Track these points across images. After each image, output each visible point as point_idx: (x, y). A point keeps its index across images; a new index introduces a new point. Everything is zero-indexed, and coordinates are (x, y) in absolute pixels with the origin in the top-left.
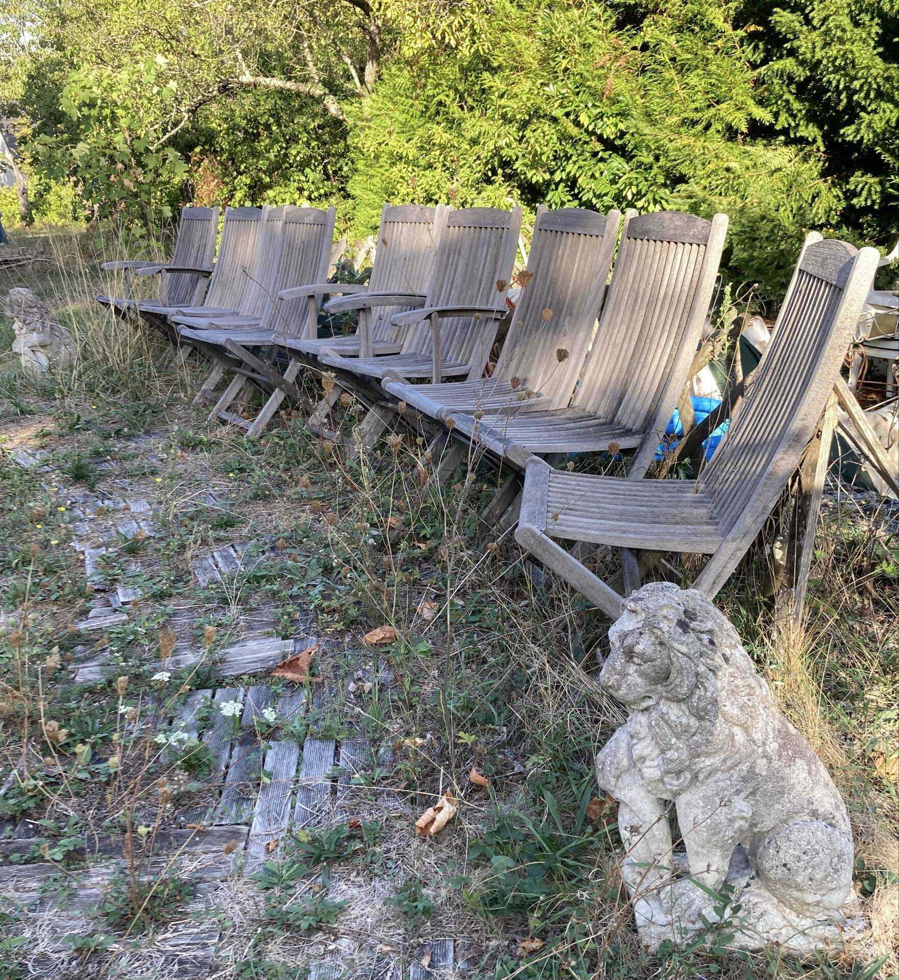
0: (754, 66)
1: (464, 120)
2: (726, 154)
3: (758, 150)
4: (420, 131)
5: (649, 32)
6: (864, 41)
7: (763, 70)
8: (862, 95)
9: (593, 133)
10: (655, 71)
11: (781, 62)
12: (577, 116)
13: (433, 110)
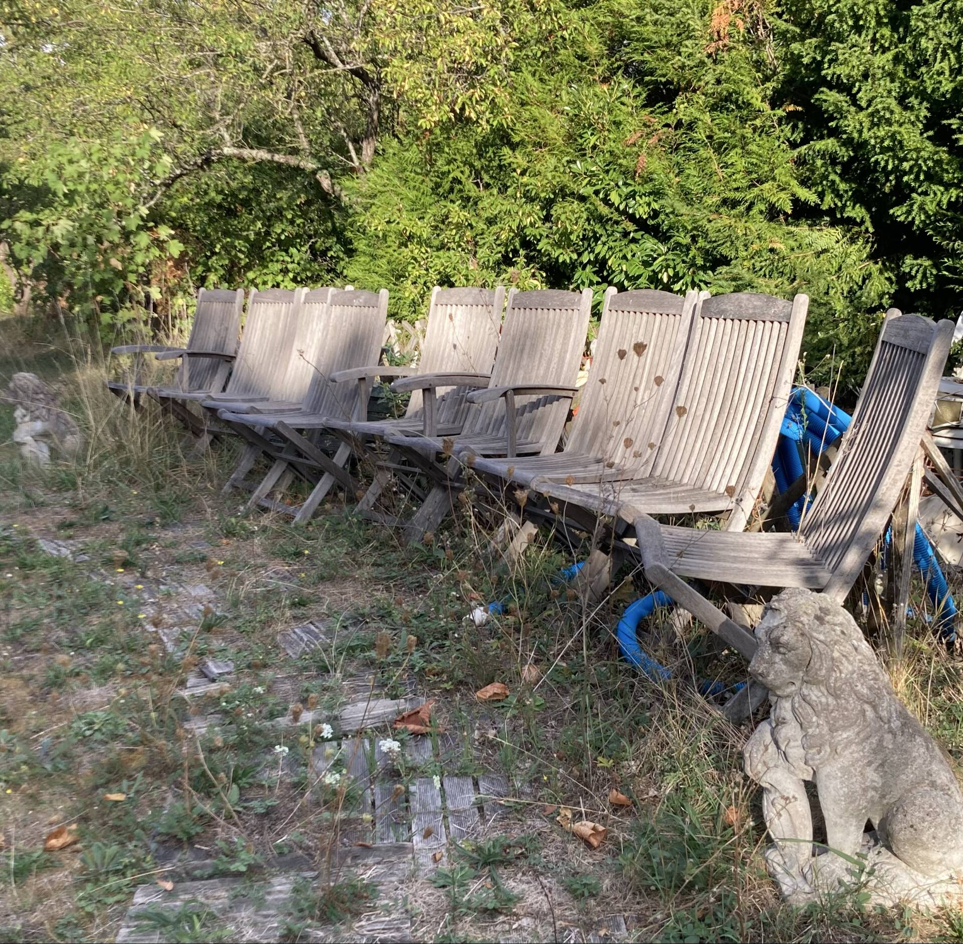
0: (794, 145)
1: (481, 198)
2: (769, 234)
3: (802, 230)
4: (433, 210)
5: (682, 109)
6: (913, 123)
7: (803, 149)
8: (912, 177)
9: (624, 213)
10: (690, 149)
11: (823, 142)
12: (607, 195)
13: (447, 186)
